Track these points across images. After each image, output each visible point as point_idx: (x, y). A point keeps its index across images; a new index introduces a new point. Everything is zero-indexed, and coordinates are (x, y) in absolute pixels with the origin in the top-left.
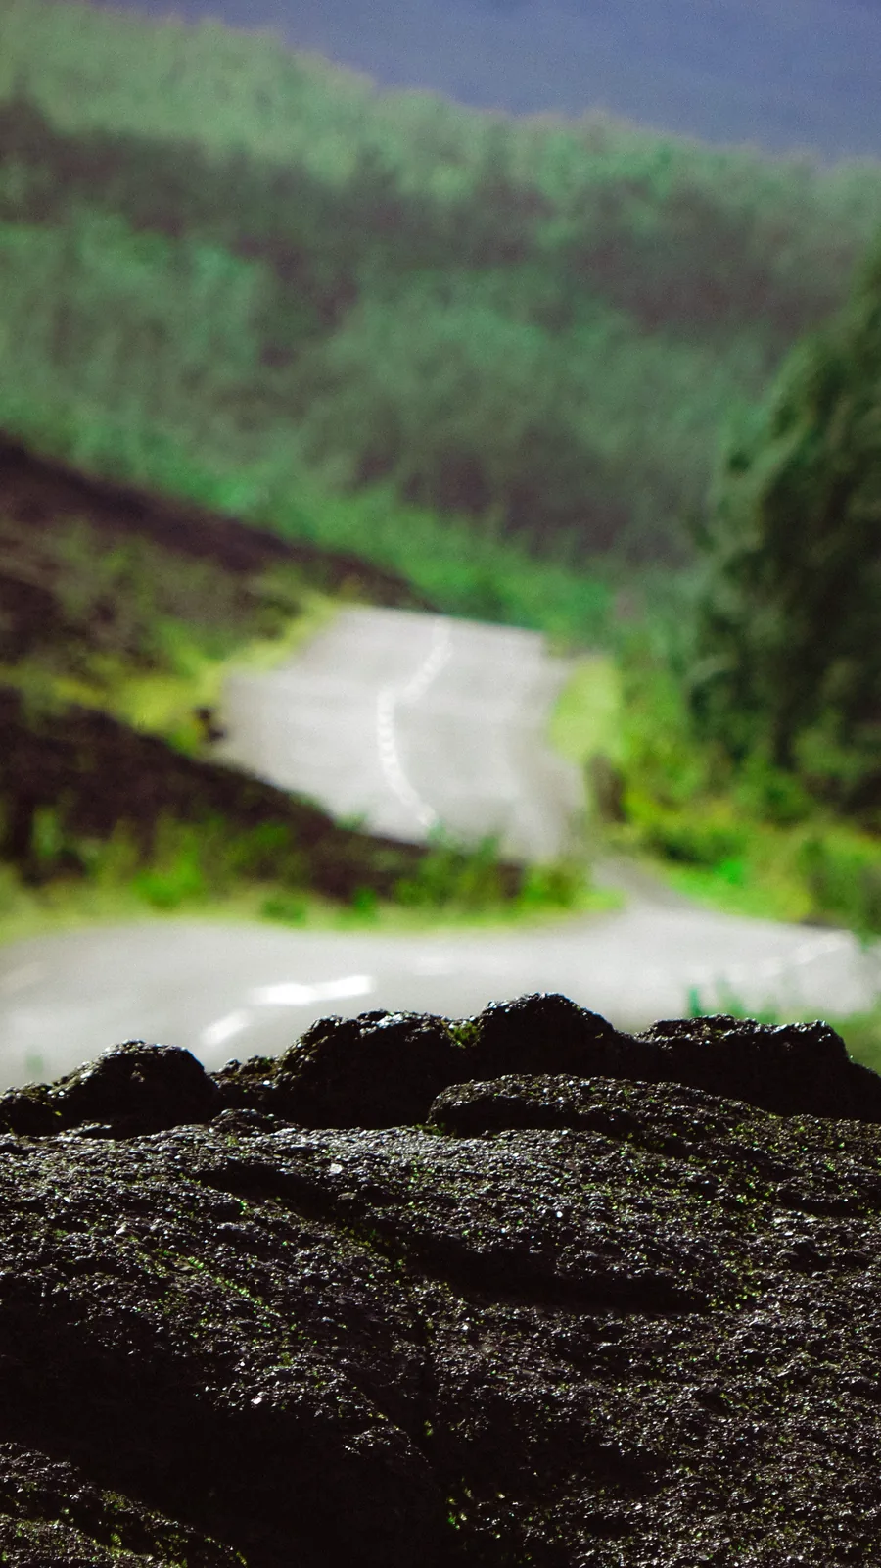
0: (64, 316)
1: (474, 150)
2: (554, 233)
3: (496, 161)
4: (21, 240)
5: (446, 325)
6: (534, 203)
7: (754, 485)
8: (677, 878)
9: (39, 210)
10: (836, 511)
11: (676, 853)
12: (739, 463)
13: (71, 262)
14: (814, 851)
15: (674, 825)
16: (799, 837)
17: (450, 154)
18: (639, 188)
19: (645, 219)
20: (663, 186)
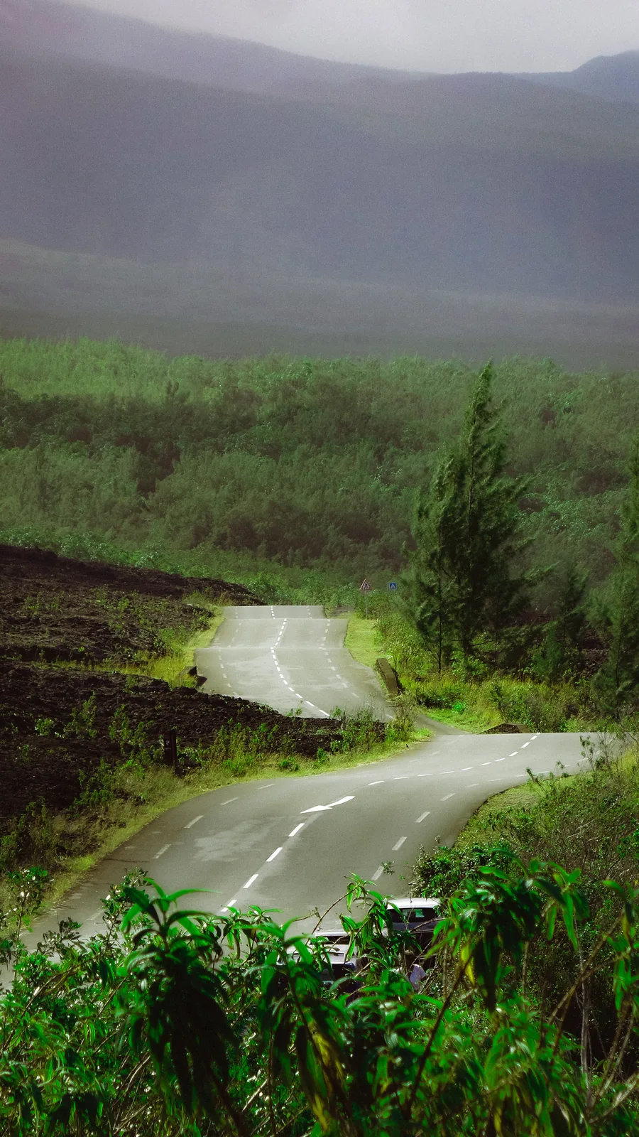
0: (43, 485)
1: (219, 378)
2: (265, 410)
3: (231, 381)
4: (16, 454)
5: (224, 461)
6: (253, 398)
7: (431, 523)
8: (433, 714)
9: (21, 440)
10: (474, 528)
11: (430, 703)
12: (423, 513)
13: (42, 461)
14: (498, 690)
15: (426, 689)
16: (488, 685)
17: (208, 382)
18: (299, 384)
19: (304, 397)
20: (310, 380)
